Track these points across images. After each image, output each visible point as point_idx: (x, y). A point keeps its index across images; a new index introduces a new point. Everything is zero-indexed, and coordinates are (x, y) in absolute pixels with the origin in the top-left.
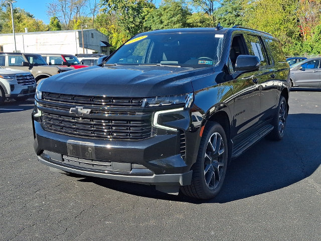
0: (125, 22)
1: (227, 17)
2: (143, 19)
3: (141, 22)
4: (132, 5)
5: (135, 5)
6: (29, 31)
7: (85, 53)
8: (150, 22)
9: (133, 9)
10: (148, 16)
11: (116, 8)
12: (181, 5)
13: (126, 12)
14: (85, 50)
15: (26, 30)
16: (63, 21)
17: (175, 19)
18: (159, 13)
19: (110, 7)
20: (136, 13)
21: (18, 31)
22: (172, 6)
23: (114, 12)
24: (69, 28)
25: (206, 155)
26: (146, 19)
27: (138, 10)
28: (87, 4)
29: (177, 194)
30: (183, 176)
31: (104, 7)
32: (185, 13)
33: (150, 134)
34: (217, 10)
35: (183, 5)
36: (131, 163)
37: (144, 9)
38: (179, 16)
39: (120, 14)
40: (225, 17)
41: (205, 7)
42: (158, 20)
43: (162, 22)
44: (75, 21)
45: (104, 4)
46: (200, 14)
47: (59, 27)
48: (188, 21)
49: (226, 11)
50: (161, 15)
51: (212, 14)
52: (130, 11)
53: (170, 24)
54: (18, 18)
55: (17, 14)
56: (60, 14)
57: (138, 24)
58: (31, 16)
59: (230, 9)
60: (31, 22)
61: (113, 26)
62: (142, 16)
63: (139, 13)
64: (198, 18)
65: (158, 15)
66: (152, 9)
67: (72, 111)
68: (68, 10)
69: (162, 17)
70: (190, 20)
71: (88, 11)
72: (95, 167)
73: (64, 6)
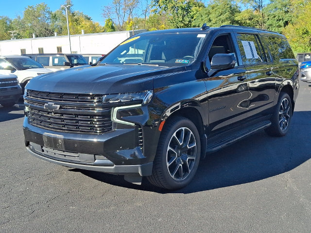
0: (174, 22)
1: (277, 13)
2: (192, 18)
3: (190, 21)
4: (182, 5)
5: (184, 5)
6: (85, 33)
7: (136, 53)
8: (199, 20)
9: (182, 9)
10: (196, 15)
11: (165, 9)
12: (230, 3)
13: (175, 12)
14: (136, 50)
15: (83, 32)
16: (117, 22)
17: (223, 17)
18: (207, 11)
19: (161, 8)
20: (185, 13)
21: (77, 32)
22: (220, 4)
23: (164, 12)
24: (122, 29)
25: (169, 148)
26: (194, 18)
27: (187, 10)
28: (139, 5)
29: (140, 184)
30: (141, 167)
31: (154, 8)
32: (234, 11)
33: (111, 128)
34: (266, 7)
35: (232, 3)
36: (95, 155)
37: (193, 8)
38: (227, 14)
39: (170, 14)
40: (275, 13)
41: (254, 4)
42: (206, 19)
43: (210, 21)
44: (127, 22)
45: (154, 5)
46: (248, 11)
47: (113, 29)
48: (236, 19)
49: (276, 8)
50: (209, 14)
51: (261, 10)
52: (180, 11)
53: (218, 22)
54: (76, 20)
55: (76, 17)
56: (114, 16)
57: (188, 23)
58: (89, 19)
59: (279, 6)
60: (88, 24)
61: (163, 26)
62: (190, 15)
63: (188, 12)
64: (247, 16)
65: (206, 14)
66: (201, 8)
67: (46, 106)
68: (121, 12)
69: (210, 16)
70: (238, 18)
71: (140, 12)
72: (67, 158)
73: (118, 8)
